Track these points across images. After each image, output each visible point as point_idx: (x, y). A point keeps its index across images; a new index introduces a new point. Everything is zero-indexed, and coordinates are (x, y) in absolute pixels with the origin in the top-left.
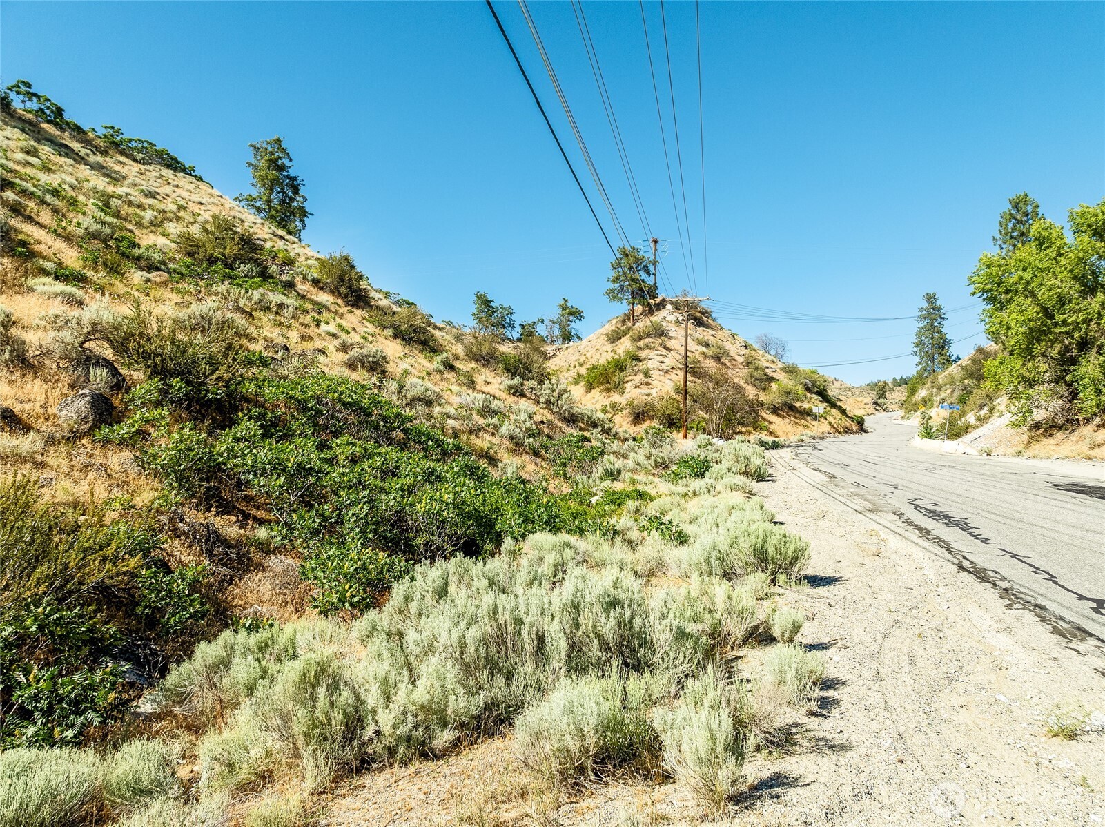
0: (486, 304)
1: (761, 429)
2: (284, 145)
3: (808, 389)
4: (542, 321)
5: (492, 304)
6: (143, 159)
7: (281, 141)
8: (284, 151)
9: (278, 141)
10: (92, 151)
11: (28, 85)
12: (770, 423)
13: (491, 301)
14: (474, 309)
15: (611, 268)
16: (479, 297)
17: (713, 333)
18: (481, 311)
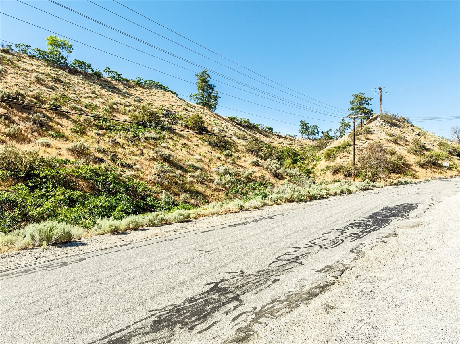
0: (305, 125)
1: (407, 175)
2: (207, 73)
3: (450, 153)
4: (331, 130)
5: (308, 125)
6: (147, 87)
7: (206, 72)
8: (208, 75)
9: (205, 72)
10: (126, 88)
11: (109, 69)
12: (417, 172)
13: (307, 124)
14: (299, 128)
15: (350, 104)
16: (302, 122)
17: (401, 129)
18: (303, 128)
